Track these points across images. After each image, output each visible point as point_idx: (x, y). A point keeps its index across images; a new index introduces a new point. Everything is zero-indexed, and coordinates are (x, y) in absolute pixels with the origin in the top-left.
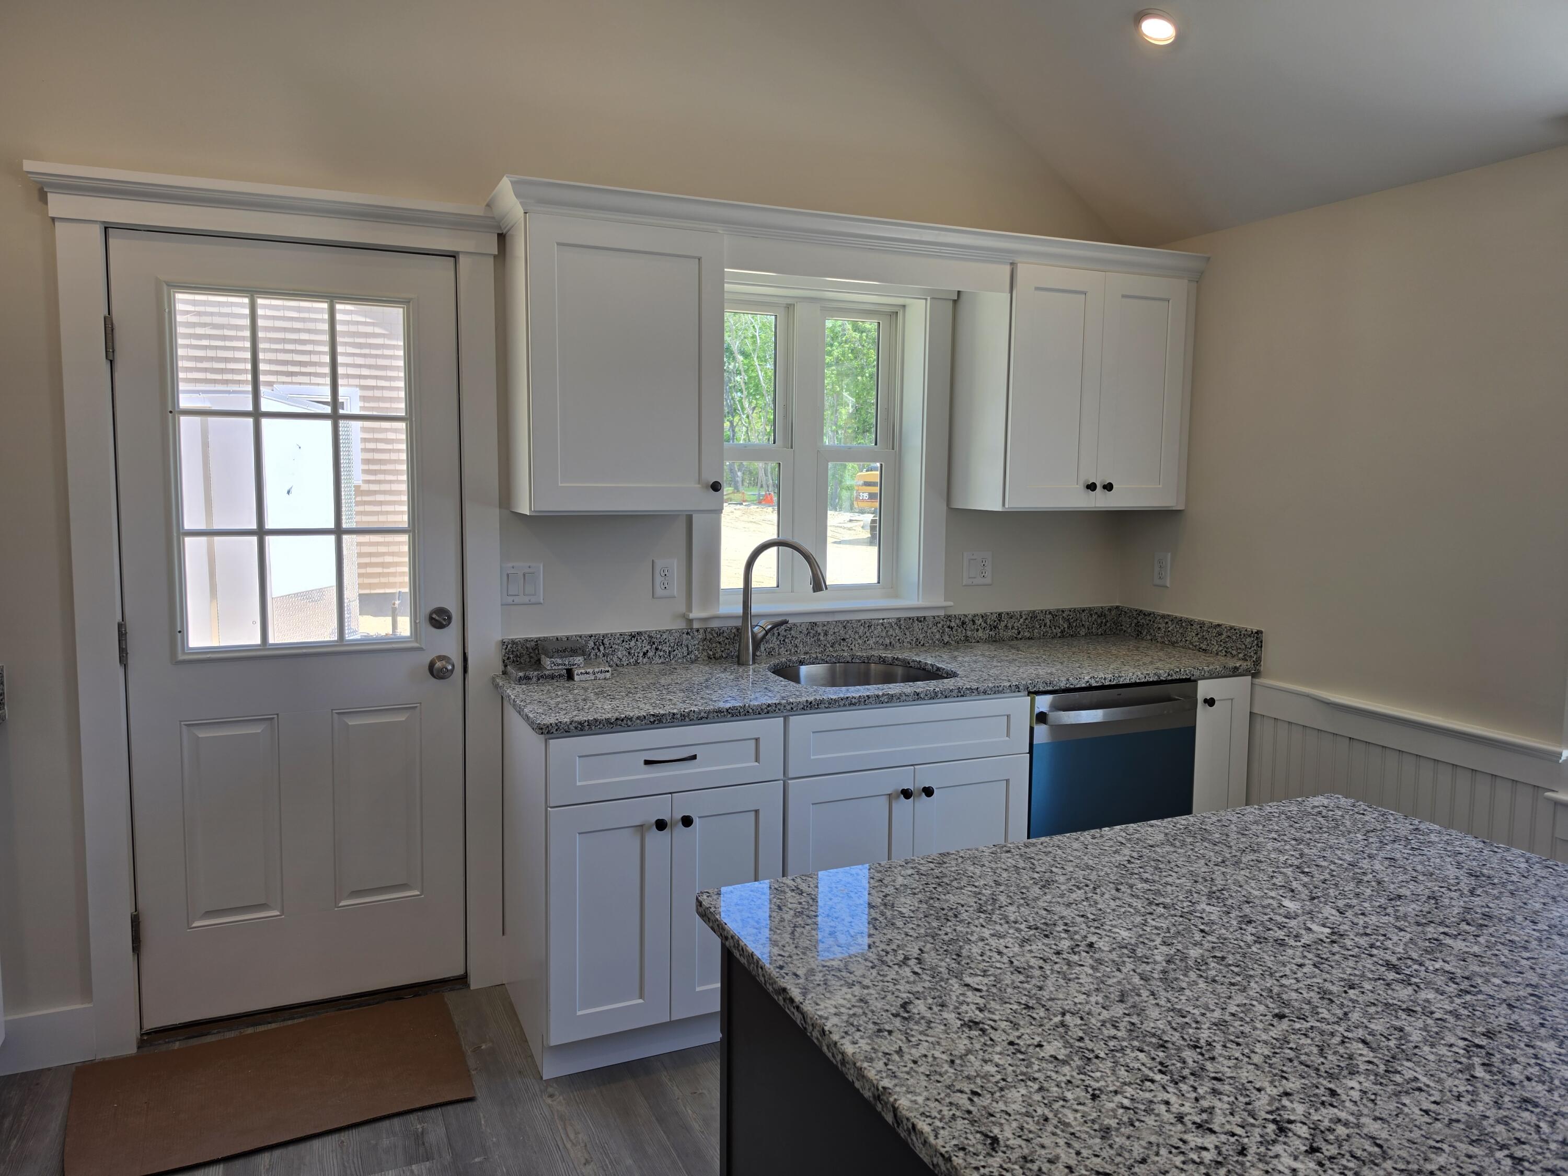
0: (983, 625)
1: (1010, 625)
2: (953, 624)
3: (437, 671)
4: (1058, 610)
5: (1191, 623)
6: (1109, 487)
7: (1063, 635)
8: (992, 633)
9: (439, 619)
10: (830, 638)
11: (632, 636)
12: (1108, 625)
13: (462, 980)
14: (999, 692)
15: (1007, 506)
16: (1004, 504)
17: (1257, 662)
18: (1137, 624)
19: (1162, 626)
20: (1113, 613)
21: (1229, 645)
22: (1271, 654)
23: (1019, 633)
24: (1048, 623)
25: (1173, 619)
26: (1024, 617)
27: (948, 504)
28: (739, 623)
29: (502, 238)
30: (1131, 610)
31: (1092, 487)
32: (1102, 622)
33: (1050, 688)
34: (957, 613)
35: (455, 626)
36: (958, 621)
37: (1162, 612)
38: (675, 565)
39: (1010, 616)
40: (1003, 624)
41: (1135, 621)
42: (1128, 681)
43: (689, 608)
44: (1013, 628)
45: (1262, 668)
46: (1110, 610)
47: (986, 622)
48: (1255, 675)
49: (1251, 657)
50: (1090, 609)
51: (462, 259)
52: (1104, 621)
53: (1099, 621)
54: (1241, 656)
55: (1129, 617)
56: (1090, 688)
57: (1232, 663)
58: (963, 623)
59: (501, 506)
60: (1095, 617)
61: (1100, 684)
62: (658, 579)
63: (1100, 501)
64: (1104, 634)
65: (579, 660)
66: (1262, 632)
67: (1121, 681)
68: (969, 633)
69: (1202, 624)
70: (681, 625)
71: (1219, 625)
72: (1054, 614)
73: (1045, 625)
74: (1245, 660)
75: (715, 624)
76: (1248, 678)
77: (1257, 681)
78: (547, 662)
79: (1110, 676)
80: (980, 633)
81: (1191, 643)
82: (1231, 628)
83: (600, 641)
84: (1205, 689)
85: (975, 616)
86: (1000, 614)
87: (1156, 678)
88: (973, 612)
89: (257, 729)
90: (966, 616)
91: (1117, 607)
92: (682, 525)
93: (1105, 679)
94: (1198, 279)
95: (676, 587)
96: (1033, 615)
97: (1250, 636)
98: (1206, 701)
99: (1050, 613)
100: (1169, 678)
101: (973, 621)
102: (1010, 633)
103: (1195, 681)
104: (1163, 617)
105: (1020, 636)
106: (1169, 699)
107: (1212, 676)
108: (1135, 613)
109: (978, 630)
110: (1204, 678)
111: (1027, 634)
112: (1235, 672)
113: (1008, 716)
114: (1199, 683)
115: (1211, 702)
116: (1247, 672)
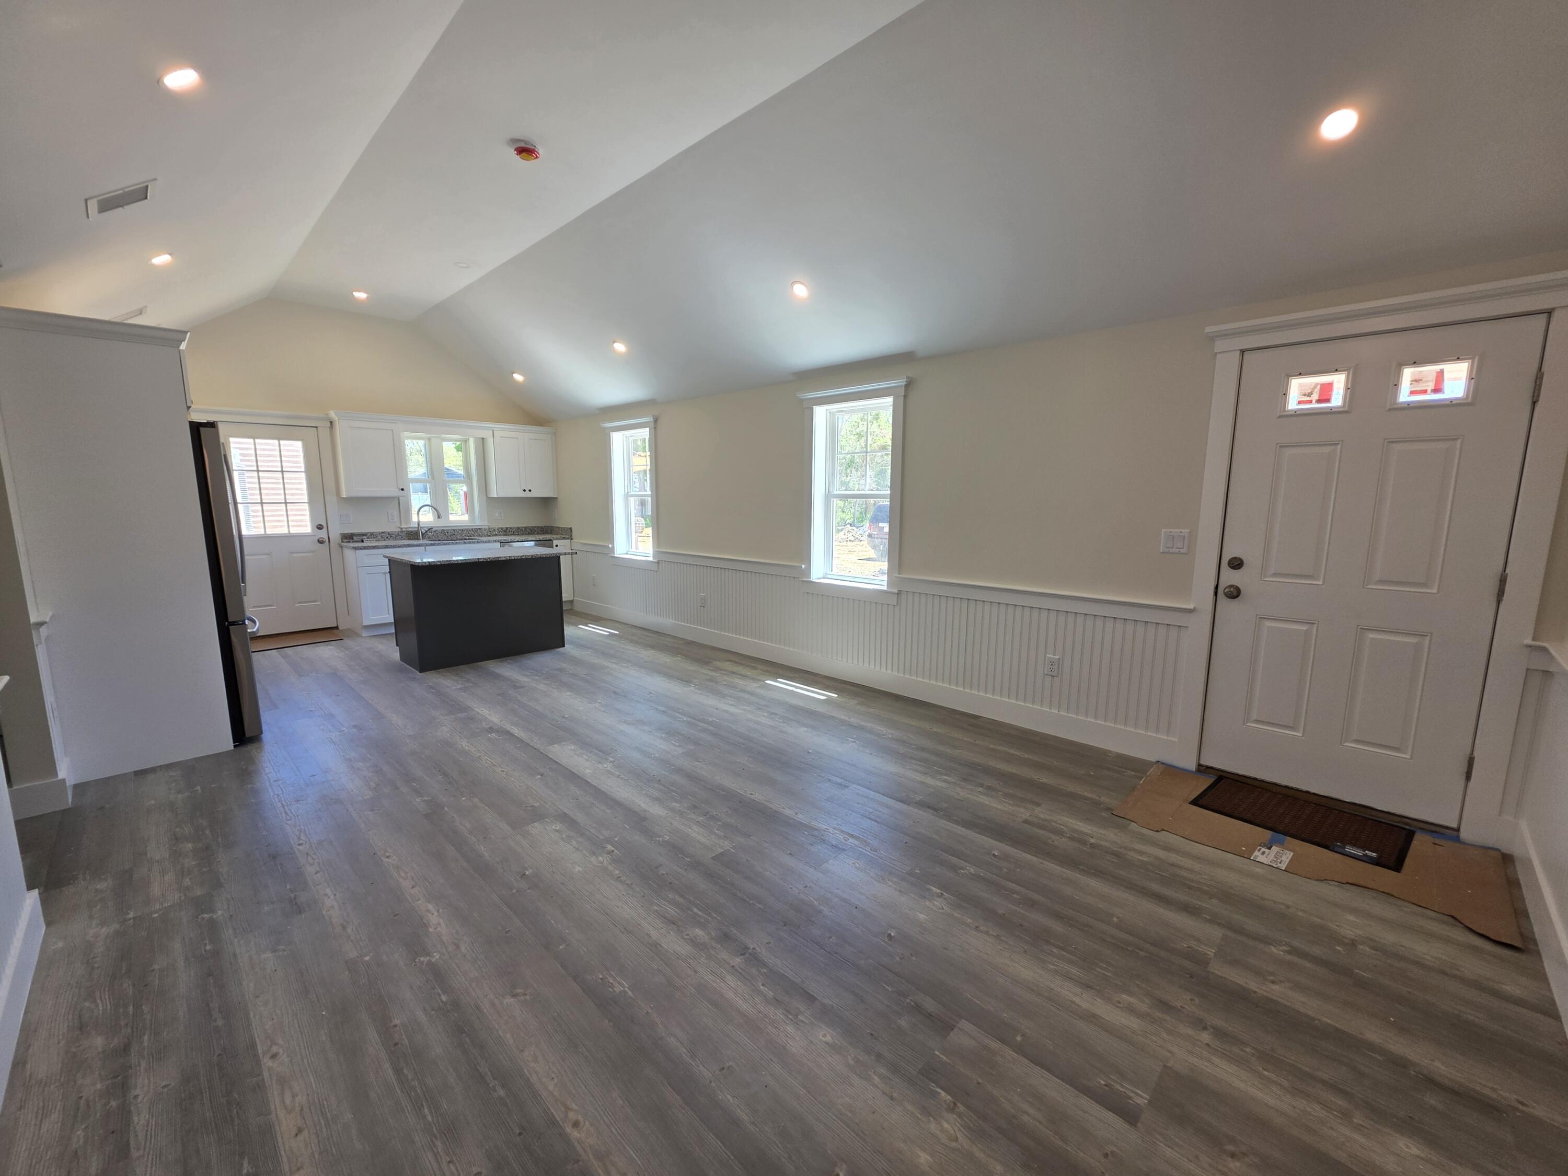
1: (510, 531)
3: (321, 542)
6: (530, 491)
7: (529, 534)
9: (320, 527)
10: (449, 534)
11: (383, 532)
13: (337, 628)
15: (499, 495)
16: (503, 495)
17: (571, 536)
20: (545, 528)
22: (574, 532)
26: (515, 528)
27: (486, 495)
28: (416, 529)
29: (331, 423)
30: (550, 526)
31: (525, 489)
35: (325, 529)
38: (396, 513)
39: (510, 528)
43: (401, 525)
48: (572, 539)
51: (319, 428)
55: (549, 528)
57: (564, 536)
59: (337, 496)
62: (390, 517)
63: (527, 494)
65: (365, 537)
70: (400, 530)
72: (525, 528)
73: (523, 531)
74: (568, 535)
75: (410, 530)
76: (570, 541)
78: (355, 538)
83: (372, 534)
86: (507, 528)
89: (265, 557)
92: (396, 501)
95: (396, 519)
96: (518, 528)
97: (569, 529)
107: (558, 539)
110: (555, 539)
111: (516, 533)
112: (564, 538)
114: (554, 541)
115: (557, 546)
116: (568, 539)
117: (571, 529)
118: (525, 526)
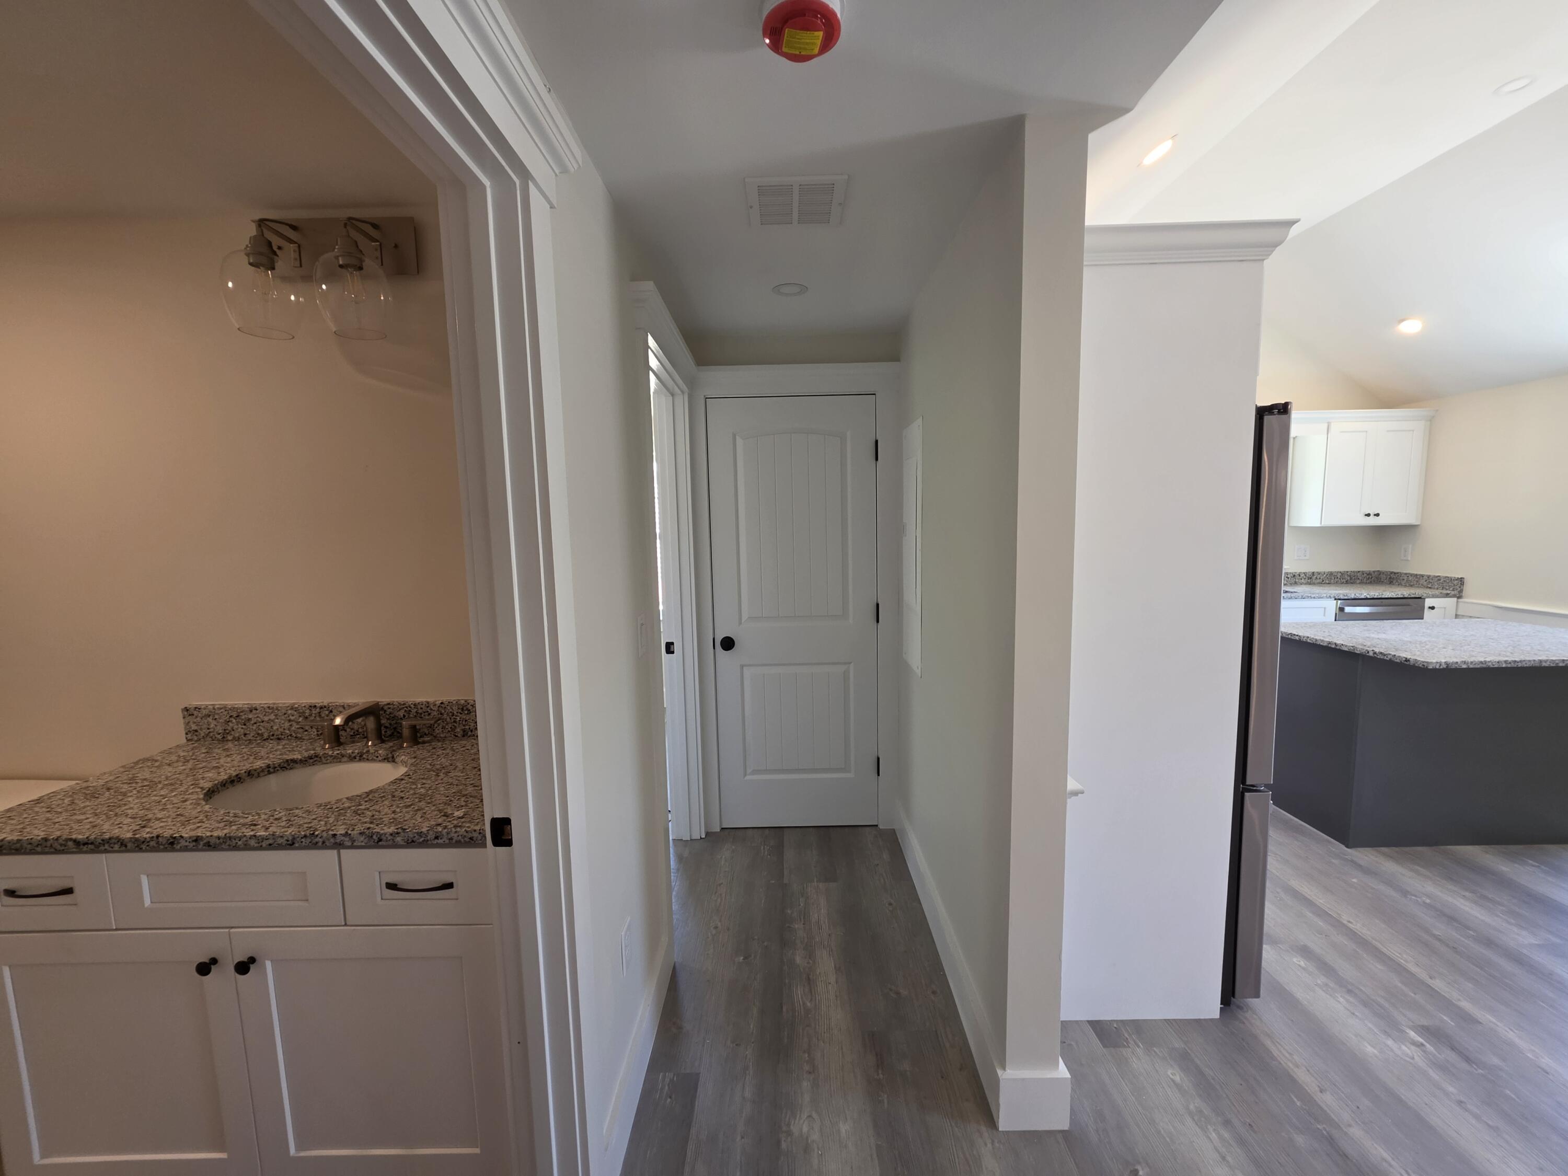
0: (1305, 577)
1: (1318, 578)
2: (1289, 576)
4: (1344, 572)
5: (1422, 576)
6: (1377, 515)
7: (1347, 582)
8: (1309, 581)
12: (1373, 578)
14: (1321, 598)
15: (1323, 523)
16: (1321, 523)
17: (1461, 591)
18: (1390, 578)
19: (1406, 578)
20: (1376, 573)
21: (1444, 585)
22: (1467, 589)
23: (1323, 581)
24: (1339, 577)
25: (1412, 575)
26: (1326, 574)
30: (1387, 572)
31: (1368, 515)
32: (1369, 578)
33: (1346, 598)
34: (1291, 572)
36: (1291, 575)
37: (1405, 572)
39: (1319, 573)
40: (1315, 577)
41: (1389, 577)
42: (1386, 597)
44: (1320, 578)
45: (1463, 595)
46: (1374, 572)
47: (1306, 576)
48: (1459, 597)
49: (1457, 589)
50: (1363, 571)
52: (1371, 577)
53: (1368, 577)
54: (1451, 589)
55: (1386, 575)
56: (1367, 599)
57: (1445, 592)
58: (1294, 576)
60: (1365, 575)
61: (1372, 597)
63: (1372, 521)
64: (1371, 583)
66: (1464, 578)
67: (1383, 597)
68: (1297, 580)
69: (1429, 576)
71: (1439, 576)
72: (1342, 574)
73: (1337, 578)
74: (1453, 590)
76: (1455, 599)
77: (1460, 600)
79: (1377, 594)
80: (1303, 581)
81: (1422, 585)
82: (1446, 577)
84: (1429, 602)
85: (1300, 573)
86: (1313, 573)
87: (1402, 596)
88: (1299, 571)
90: (1296, 573)
91: (1378, 571)
93: (1375, 595)
94: (1431, 420)
96: (1331, 574)
97: (1457, 580)
98: (1430, 608)
99: (1340, 572)
100: (1409, 596)
101: (1299, 575)
102: (1318, 581)
103: (1424, 599)
104: (1406, 574)
105: (1323, 582)
106: (1409, 605)
107: (1434, 596)
108: (1389, 573)
109: (1301, 579)
110: (1429, 597)
111: (1327, 582)
112: (1447, 595)
113: (1325, 608)
114: (1427, 600)
115: (1433, 608)
116: (1454, 596)
117: (1461, 581)
118: (1342, 570)
